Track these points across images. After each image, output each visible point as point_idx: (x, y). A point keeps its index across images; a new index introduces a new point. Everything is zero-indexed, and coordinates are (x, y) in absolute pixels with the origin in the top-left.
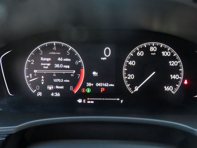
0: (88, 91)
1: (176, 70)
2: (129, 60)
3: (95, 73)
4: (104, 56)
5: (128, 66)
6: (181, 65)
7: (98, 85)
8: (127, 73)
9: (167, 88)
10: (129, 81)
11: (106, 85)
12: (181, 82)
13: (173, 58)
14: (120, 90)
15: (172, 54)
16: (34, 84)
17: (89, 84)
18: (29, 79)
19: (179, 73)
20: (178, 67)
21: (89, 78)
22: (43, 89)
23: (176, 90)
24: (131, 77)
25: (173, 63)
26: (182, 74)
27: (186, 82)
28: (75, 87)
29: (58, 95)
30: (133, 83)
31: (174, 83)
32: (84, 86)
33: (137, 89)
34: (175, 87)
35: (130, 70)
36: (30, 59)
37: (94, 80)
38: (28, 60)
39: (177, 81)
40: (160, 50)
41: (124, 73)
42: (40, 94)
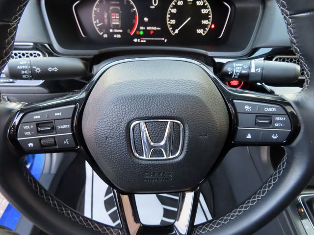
0: (141, 33)
1: (206, 17)
2: (172, 8)
3: (146, 19)
4: (153, 5)
5: (171, 14)
6: (211, 13)
7: (148, 28)
8: (171, 18)
9: (200, 31)
10: (172, 25)
11: (155, 28)
12: (209, 26)
13: (204, 7)
14: (164, 32)
15: (204, 3)
16: (100, 28)
17: (142, 28)
18: (96, 24)
19: (208, 19)
20: (208, 14)
21: (142, 23)
22: (108, 32)
23: (206, 32)
24: (173, 22)
25: (204, 11)
26: (211, 20)
27: (213, 26)
28: (131, 30)
29: (119, 36)
30: (174, 27)
31: (204, 27)
32: (138, 29)
33: (177, 31)
34: (205, 30)
35: (173, 16)
36: (96, 8)
37: (146, 25)
38: (94, 9)
39: (206, 26)
41: (168, 19)
42: (106, 36)
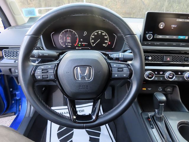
0: (80, 45)
2: (92, 36)
3: (81, 40)
4: (84, 34)
5: (92, 38)
6: (108, 38)
7: (82, 43)
8: (92, 40)
9: (104, 45)
10: (92, 42)
11: (85, 43)
12: (108, 43)
13: (106, 35)
15: (106, 34)
16: (62, 43)
17: (80, 43)
18: (61, 41)
19: (107, 40)
20: (107, 38)
22: (65, 45)
23: (107, 45)
24: (93, 41)
25: (106, 37)
26: (108, 40)
27: (110, 43)
28: (75, 44)
29: (70, 46)
30: (93, 43)
31: (106, 43)
32: (78, 44)
33: (94, 45)
34: (106, 44)
35: (93, 39)
36: (61, 35)
37: (81, 42)
38: (60, 35)
39: (107, 43)
40: (102, 33)
41: (91, 40)
42: (64, 46)
